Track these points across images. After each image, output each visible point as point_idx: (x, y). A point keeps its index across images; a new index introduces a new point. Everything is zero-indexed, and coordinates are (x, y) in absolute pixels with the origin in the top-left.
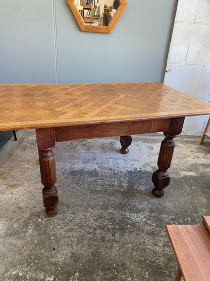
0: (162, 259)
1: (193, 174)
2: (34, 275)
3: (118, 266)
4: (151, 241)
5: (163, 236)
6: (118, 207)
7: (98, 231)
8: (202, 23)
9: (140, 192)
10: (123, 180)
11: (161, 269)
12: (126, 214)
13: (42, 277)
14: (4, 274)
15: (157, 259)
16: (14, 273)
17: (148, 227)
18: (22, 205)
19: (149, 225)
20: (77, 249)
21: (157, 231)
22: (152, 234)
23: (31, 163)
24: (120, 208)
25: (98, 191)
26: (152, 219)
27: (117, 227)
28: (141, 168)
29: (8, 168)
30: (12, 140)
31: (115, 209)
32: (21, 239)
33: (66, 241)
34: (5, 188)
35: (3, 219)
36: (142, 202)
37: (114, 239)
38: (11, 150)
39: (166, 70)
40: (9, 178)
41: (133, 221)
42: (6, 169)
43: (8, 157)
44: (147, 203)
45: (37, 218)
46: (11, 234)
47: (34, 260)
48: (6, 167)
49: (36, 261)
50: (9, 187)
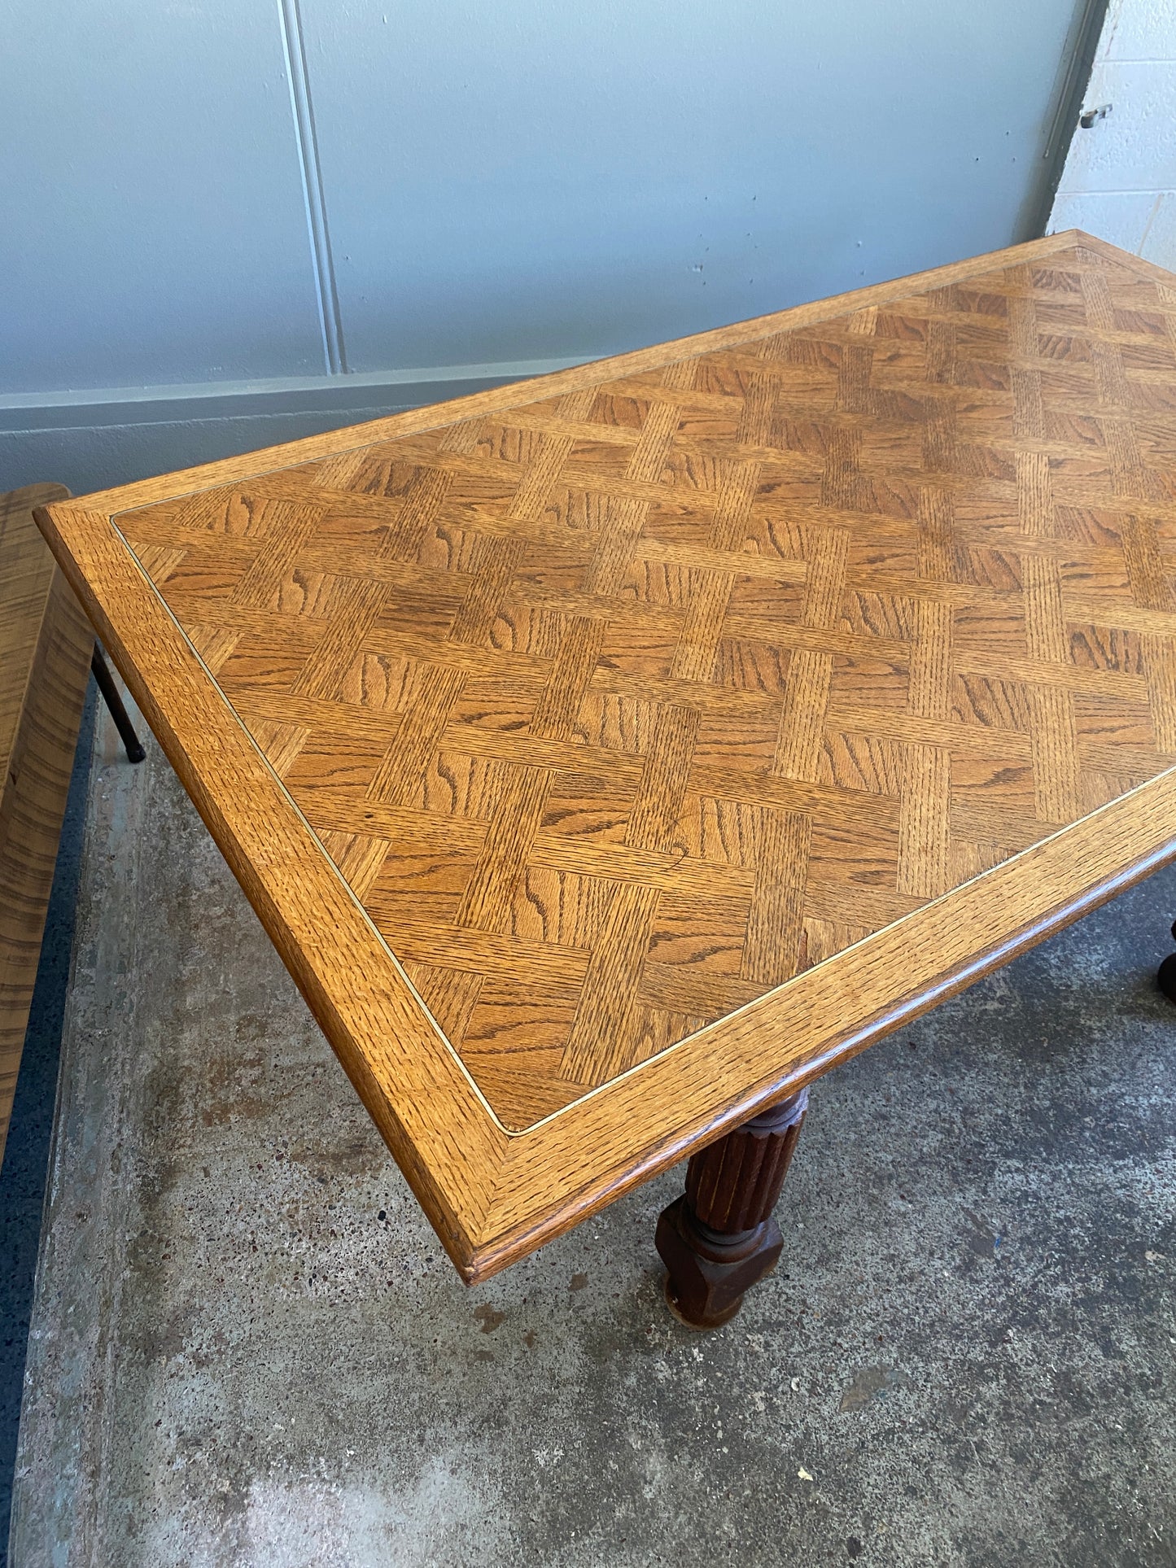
6: (1033, 1143)
7: (1019, 1346)
9: (1094, 999)
12: (1098, 1179)
24: (1048, 1147)
27: (1098, 1284)
29: (228, 1011)
30: (114, 760)
31: (1024, 1160)
32: (634, 1544)
33: (893, 1472)
34: (306, 1187)
35: (442, 1433)
36: (1133, 1066)
37: (1125, 1368)
38: (155, 848)
39: (1082, 113)
40: (283, 1096)
41: (1159, 1218)
42: (223, 1027)
43: (171, 922)
44: (1162, 1067)
45: (638, 1360)
46: (553, 1522)
48: (212, 1009)
50: (327, 1169)
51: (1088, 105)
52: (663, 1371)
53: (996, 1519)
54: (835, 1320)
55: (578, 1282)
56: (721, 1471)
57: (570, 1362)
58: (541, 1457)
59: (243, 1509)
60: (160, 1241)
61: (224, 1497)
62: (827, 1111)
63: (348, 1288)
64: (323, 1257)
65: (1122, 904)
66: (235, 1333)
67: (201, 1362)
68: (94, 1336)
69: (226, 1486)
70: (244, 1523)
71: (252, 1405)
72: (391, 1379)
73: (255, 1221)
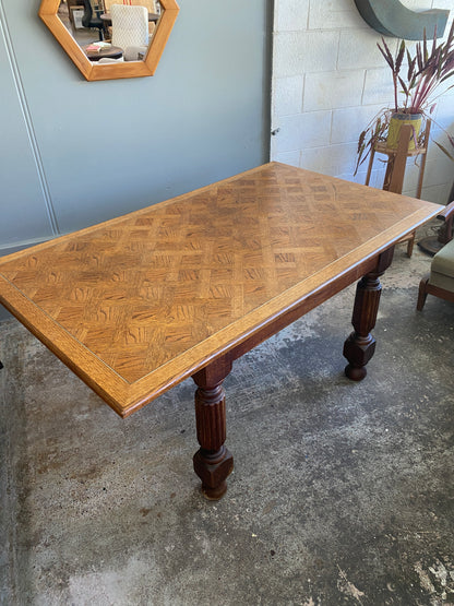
4: (402, 460)
5: (412, 444)
6: (313, 427)
7: (317, 485)
8: (321, 30)
9: (327, 383)
10: (284, 372)
11: (444, 497)
12: (335, 433)
17: (383, 440)
18: (144, 503)
19: (381, 434)
20: (307, 532)
21: (398, 439)
22: (395, 448)
23: (84, 408)
24: (318, 426)
25: (258, 412)
26: (378, 423)
27: (339, 462)
28: (296, 337)
29: (43, 438)
31: (311, 432)
32: (202, 568)
33: (282, 529)
34: (77, 486)
35: (133, 549)
36: (341, 399)
37: (350, 484)
38: (10, 394)
39: (272, 131)
40: (65, 460)
41: (355, 440)
42: (41, 443)
43: (19, 415)
44: (350, 398)
45: (196, 514)
46: (174, 568)
47: (257, 590)
48: (38, 439)
49: (261, 590)
50: (84, 479)
51: (273, 129)
52: (204, 515)
53: (316, 535)
54: (258, 489)
55: (173, 495)
56: (227, 541)
57: (174, 518)
58: (167, 549)
59: (68, 586)
60: (28, 512)
61: (61, 584)
63: (95, 513)
64: (86, 505)
66: (58, 534)
67: (47, 545)
68: (8, 545)
69: (60, 581)
71: (66, 554)
72: (113, 537)
73: (60, 500)
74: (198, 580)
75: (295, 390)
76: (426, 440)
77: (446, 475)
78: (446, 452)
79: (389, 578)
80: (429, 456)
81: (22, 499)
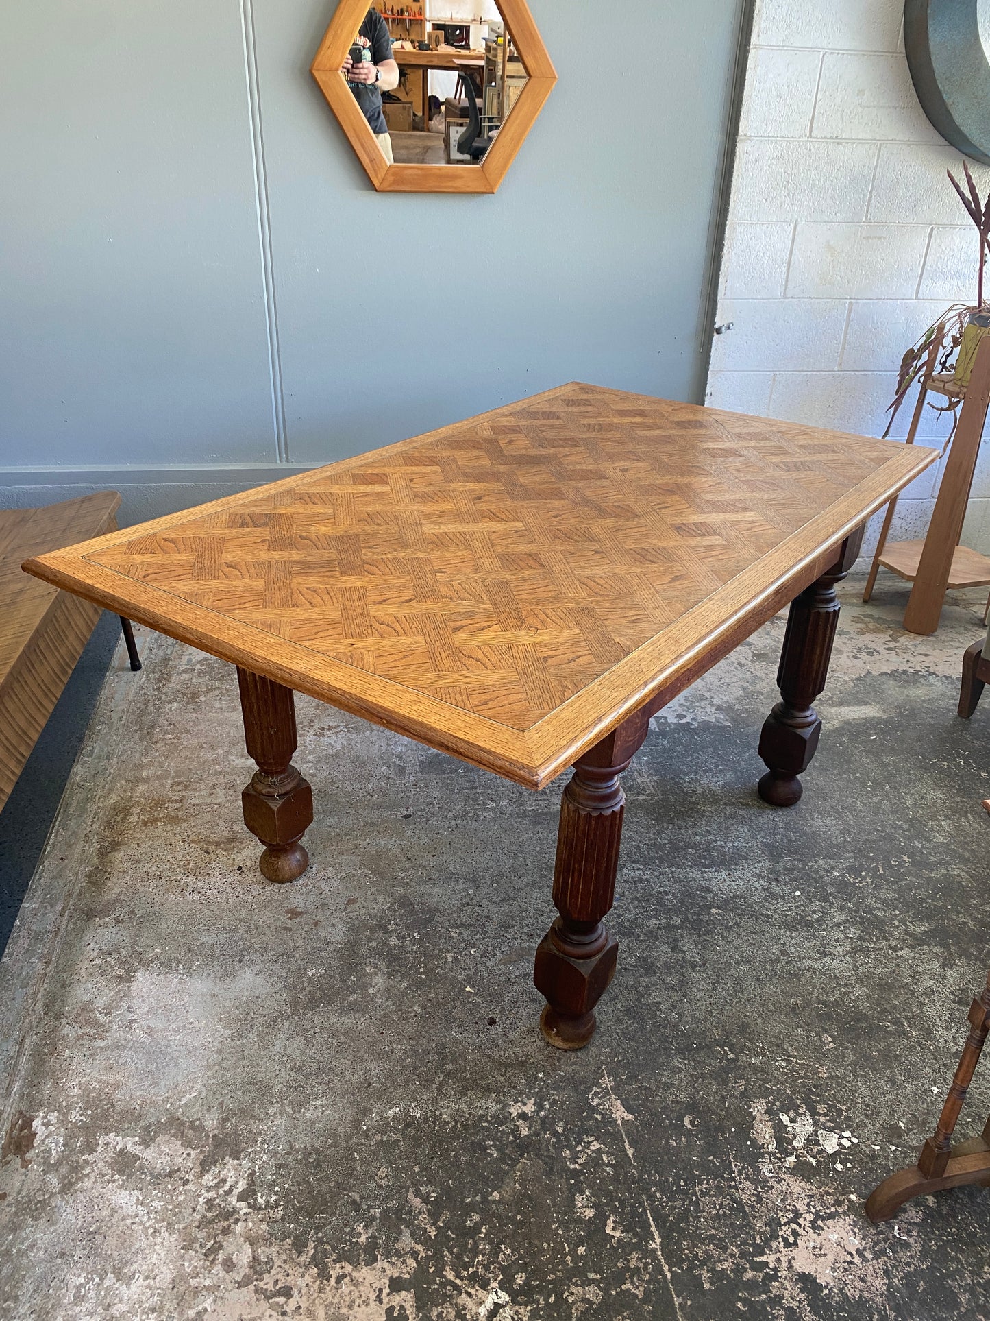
0: (859, 991)
1: (869, 711)
2: (463, 1107)
3: (727, 1034)
4: (806, 944)
5: (838, 925)
6: (652, 858)
8: (838, 141)
9: (711, 798)
11: (865, 1018)
12: (690, 876)
13: (494, 1108)
14: (359, 1122)
15: (843, 994)
16: (391, 1112)
17: (783, 906)
18: (298, 901)
19: (782, 897)
21: (814, 912)
22: (802, 923)
24: (661, 860)
26: (783, 878)
27: (677, 921)
28: (680, 716)
29: (167, 779)
30: (123, 669)
31: (645, 865)
32: (358, 1011)
34: (197, 855)
35: (253, 958)
36: (727, 829)
37: (683, 958)
38: (138, 708)
39: (716, 326)
40: (192, 816)
41: (725, 895)
42: (162, 785)
43: (141, 740)
44: (746, 830)
45: (380, 935)
46: (310, 1000)
47: (441, 1066)
48: (158, 777)
49: (448, 1067)
50: (211, 848)
51: (719, 322)
52: (394, 941)
54: (506, 926)
55: (351, 902)
56: (419, 985)
57: (339, 933)
58: (310, 973)
59: (131, 982)
60: (106, 872)
61: (121, 977)
62: (524, 837)
63: (212, 897)
64: (200, 884)
65: (741, 756)
66: (141, 911)
67: (117, 921)
68: (59, 907)
69: (122, 972)
70: (129, 988)
71: (144, 941)
72: (228, 935)
73: (163, 867)
74: (345, 1026)
75: (640, 797)
76: (870, 925)
77: (886, 986)
78: (906, 953)
79: (692, 1108)
80: (865, 952)
81: (103, 853)
